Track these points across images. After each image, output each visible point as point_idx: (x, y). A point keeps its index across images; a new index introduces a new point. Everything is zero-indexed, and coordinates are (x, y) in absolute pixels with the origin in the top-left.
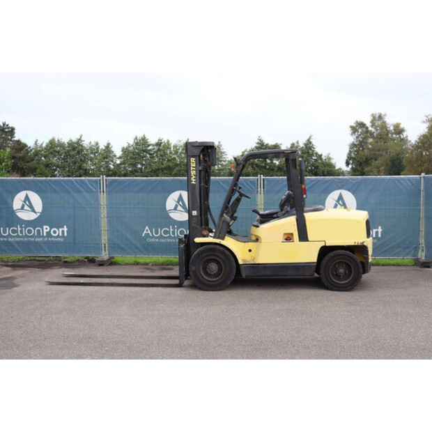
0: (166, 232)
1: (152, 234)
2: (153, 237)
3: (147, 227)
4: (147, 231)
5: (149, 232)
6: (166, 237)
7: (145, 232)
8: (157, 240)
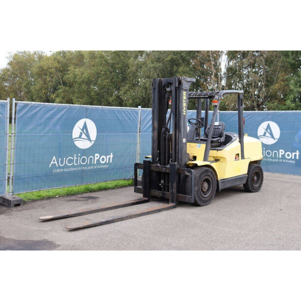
0: (70, 161)
1: (58, 164)
2: (60, 167)
3: (54, 158)
4: (54, 161)
5: (56, 162)
6: (70, 167)
7: (52, 163)
8: (62, 170)
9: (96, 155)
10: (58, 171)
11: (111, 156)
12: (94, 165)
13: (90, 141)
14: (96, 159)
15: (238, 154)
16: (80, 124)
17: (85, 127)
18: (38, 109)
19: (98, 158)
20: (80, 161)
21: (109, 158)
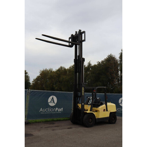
0: (47, 110)
2: (43, 112)
3: (41, 109)
4: (41, 110)
5: (42, 110)
6: (47, 112)
7: (40, 110)
8: (44, 113)
9: (57, 108)
10: (43, 113)
11: (62, 109)
12: (56, 112)
13: (55, 103)
14: (56, 110)
15: (105, 109)
16: (51, 97)
17: (53, 98)
18: (37, 92)
19: (57, 109)
20: (50, 110)
21: (61, 110)
